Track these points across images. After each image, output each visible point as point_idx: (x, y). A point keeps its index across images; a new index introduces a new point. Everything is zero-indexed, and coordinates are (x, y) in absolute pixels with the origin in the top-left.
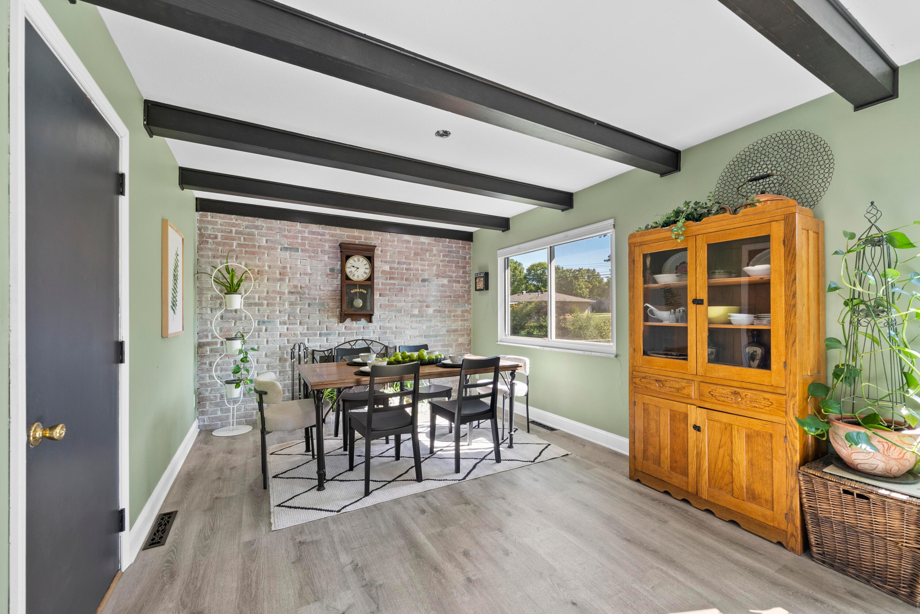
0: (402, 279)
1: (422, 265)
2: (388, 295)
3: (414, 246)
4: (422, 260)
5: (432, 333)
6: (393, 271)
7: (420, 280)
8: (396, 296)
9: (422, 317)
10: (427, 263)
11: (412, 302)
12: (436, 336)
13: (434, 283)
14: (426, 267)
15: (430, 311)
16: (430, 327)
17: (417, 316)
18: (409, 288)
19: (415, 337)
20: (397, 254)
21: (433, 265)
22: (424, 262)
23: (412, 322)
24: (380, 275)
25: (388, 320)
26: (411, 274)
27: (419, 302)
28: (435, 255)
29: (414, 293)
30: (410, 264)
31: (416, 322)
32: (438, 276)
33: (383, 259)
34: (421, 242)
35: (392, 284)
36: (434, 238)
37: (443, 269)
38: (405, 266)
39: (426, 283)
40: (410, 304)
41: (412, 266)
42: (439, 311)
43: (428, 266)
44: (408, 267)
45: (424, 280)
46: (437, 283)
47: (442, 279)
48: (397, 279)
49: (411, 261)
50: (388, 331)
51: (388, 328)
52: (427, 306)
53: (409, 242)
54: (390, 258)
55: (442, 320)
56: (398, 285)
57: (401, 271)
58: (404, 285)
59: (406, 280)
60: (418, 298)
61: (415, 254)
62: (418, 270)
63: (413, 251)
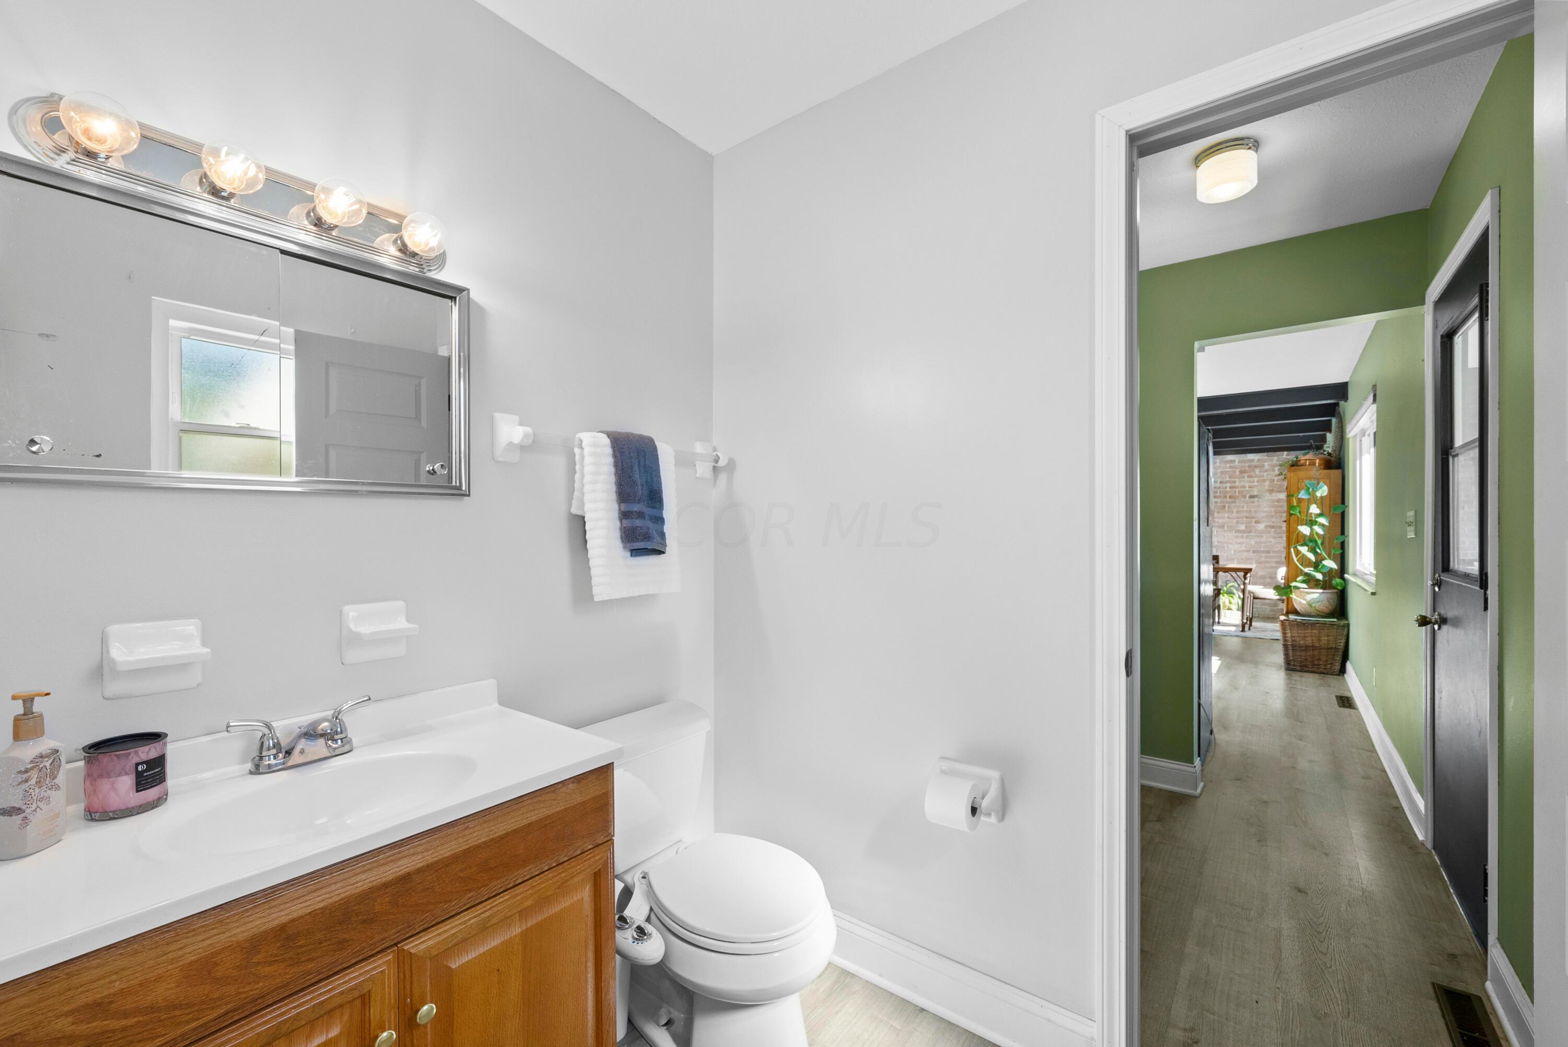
0: (1226, 497)
1: (1250, 482)
3: (1240, 464)
4: (1249, 477)
7: (1247, 497)
8: (1218, 513)
9: (1250, 532)
10: (1256, 479)
11: (1237, 518)
12: (1268, 552)
13: (1266, 498)
14: (1256, 484)
15: (1261, 527)
16: (1260, 542)
17: (1244, 532)
18: (1233, 504)
19: (1240, 552)
20: (1219, 475)
21: (1264, 481)
22: (1252, 479)
23: (1237, 537)
26: (1235, 491)
27: (1246, 518)
28: (1267, 471)
29: (1240, 509)
30: (1235, 482)
31: (1243, 537)
32: (1271, 491)
34: (1249, 460)
36: (1266, 454)
37: (1279, 483)
38: (1228, 485)
39: (1256, 499)
40: (1235, 520)
41: (1237, 484)
42: (1273, 527)
43: (1258, 482)
44: (1232, 485)
45: (1251, 497)
46: (1270, 498)
47: (1278, 494)
49: (1236, 480)
52: (1257, 522)
53: (1233, 461)
55: (1278, 536)
57: (1224, 490)
58: (1228, 503)
59: (1230, 497)
60: (1245, 514)
61: (1241, 472)
62: (1245, 487)
63: (1239, 469)
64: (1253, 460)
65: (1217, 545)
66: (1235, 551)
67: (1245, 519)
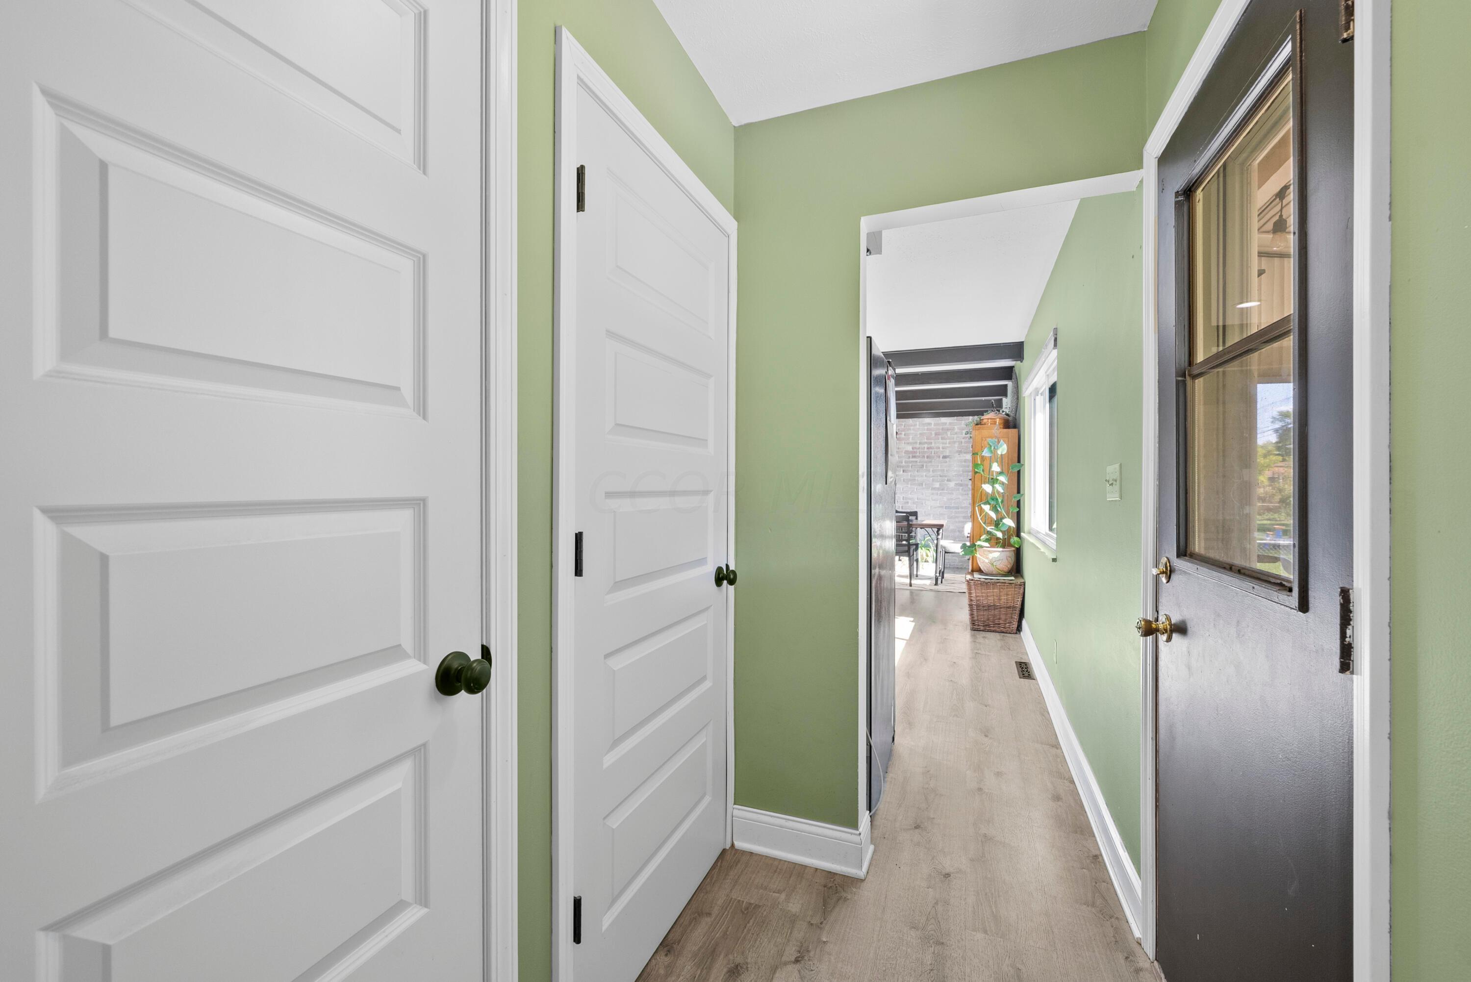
0: (924, 457)
1: (943, 443)
2: (910, 471)
3: (935, 427)
4: (942, 439)
5: (953, 505)
6: (915, 450)
7: (941, 457)
8: (917, 471)
9: (943, 490)
10: (948, 441)
11: (933, 477)
12: (958, 508)
13: (956, 458)
14: (948, 445)
15: (952, 484)
16: (952, 499)
17: (938, 489)
18: (930, 464)
19: (935, 508)
20: (919, 436)
21: (954, 442)
22: (944, 441)
23: (933, 494)
24: (904, 455)
25: (910, 492)
26: (932, 452)
27: (940, 476)
28: (956, 433)
29: (935, 469)
30: (931, 443)
31: (937, 494)
32: (960, 452)
33: (906, 442)
35: (914, 461)
36: (955, 418)
37: (966, 445)
38: (926, 446)
39: (947, 460)
40: (931, 478)
41: (933, 445)
42: (961, 485)
43: (949, 443)
44: (929, 446)
45: (944, 457)
46: (959, 458)
47: (965, 455)
48: (919, 457)
49: (932, 441)
50: (910, 501)
51: (910, 499)
52: (949, 480)
53: (930, 424)
54: (912, 440)
55: (964, 493)
56: (920, 462)
57: (923, 450)
58: (926, 462)
59: (928, 457)
60: (939, 473)
61: (936, 434)
62: (939, 448)
63: (934, 432)
64: (946, 424)
65: (917, 502)
66: (931, 507)
67: (939, 477)
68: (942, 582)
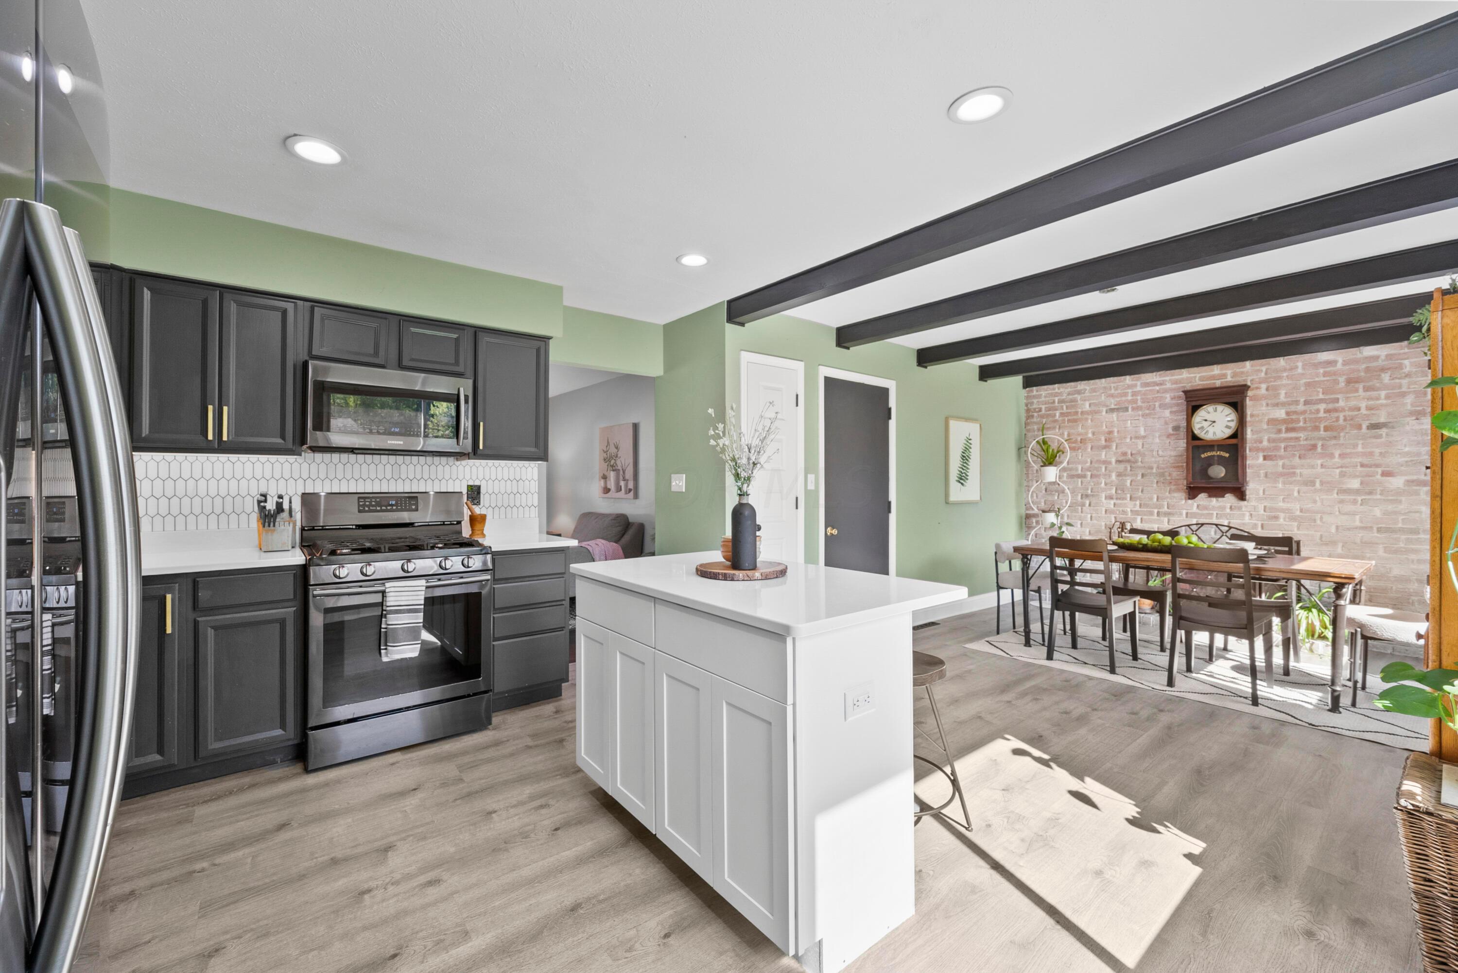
0: (1317, 428)
1: (1370, 399)
2: (1281, 458)
4: (1367, 389)
5: (1400, 525)
6: (1294, 417)
7: (1364, 427)
8: (1300, 457)
9: (1370, 493)
10: (1383, 394)
11: (1342, 467)
13: (1408, 428)
14: (1383, 401)
15: (1397, 482)
17: (1357, 492)
18: (1333, 442)
19: (1349, 529)
20: (1303, 389)
21: (1403, 395)
22: (1374, 394)
23: (1342, 502)
24: (1265, 427)
25: (1282, 497)
26: (1338, 417)
27: (1362, 465)
28: (1408, 375)
29: (1349, 451)
30: (1336, 401)
31: (1355, 502)
32: (1419, 414)
33: (1270, 402)
34: (1366, 358)
35: (1291, 439)
38: (1322, 407)
39: (1383, 431)
40: (1338, 471)
41: (1341, 403)
43: (1387, 398)
44: (1331, 406)
45: (1374, 426)
46: (1417, 427)
48: (1304, 429)
49: (1340, 396)
50: (1282, 515)
51: (1283, 511)
52: (1387, 474)
53: (1332, 363)
54: (1286, 397)
56: (1306, 439)
57: (1314, 416)
58: (1320, 439)
59: (1326, 429)
60: (1360, 460)
61: (1349, 381)
62: (1359, 409)
63: (1345, 377)
64: (1376, 358)
65: (1299, 516)
66: (1337, 527)
67: (1359, 468)
68: (1354, 704)
